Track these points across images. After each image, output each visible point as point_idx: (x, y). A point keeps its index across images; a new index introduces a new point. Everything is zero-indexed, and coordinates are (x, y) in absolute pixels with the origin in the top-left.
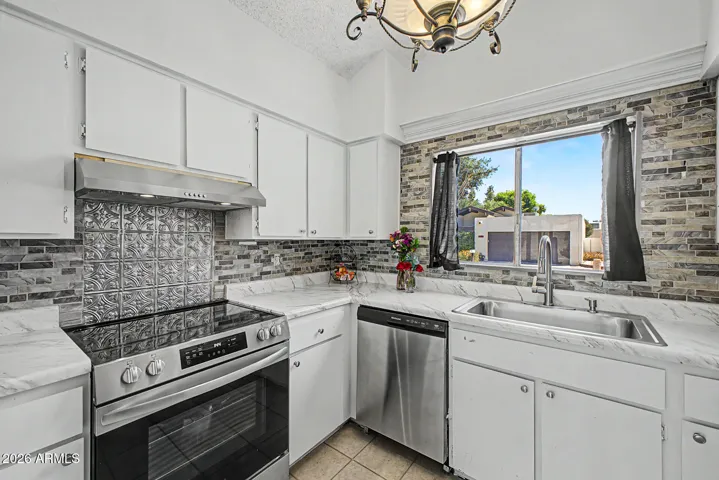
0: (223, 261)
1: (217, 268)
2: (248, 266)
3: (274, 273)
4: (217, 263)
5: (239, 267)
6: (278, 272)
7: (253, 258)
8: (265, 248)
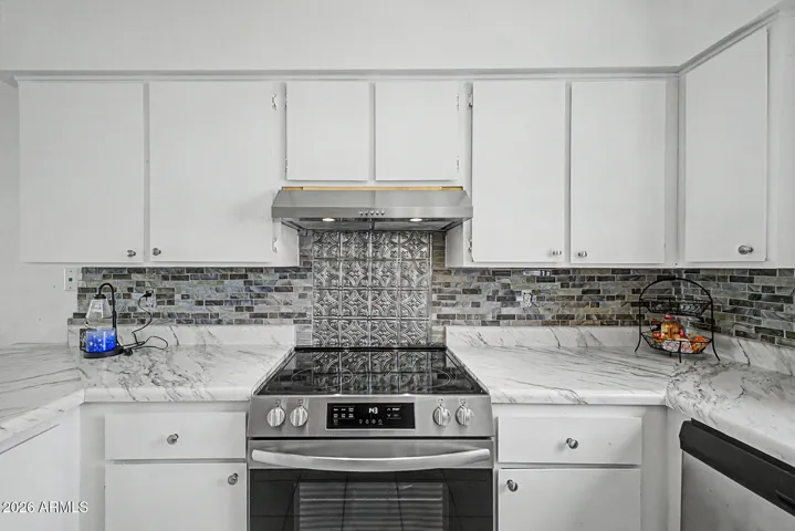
0: (444, 295)
1: (435, 304)
2: (477, 305)
3: (520, 318)
4: (434, 297)
5: (464, 305)
6: (529, 317)
7: (485, 294)
8: (506, 280)
